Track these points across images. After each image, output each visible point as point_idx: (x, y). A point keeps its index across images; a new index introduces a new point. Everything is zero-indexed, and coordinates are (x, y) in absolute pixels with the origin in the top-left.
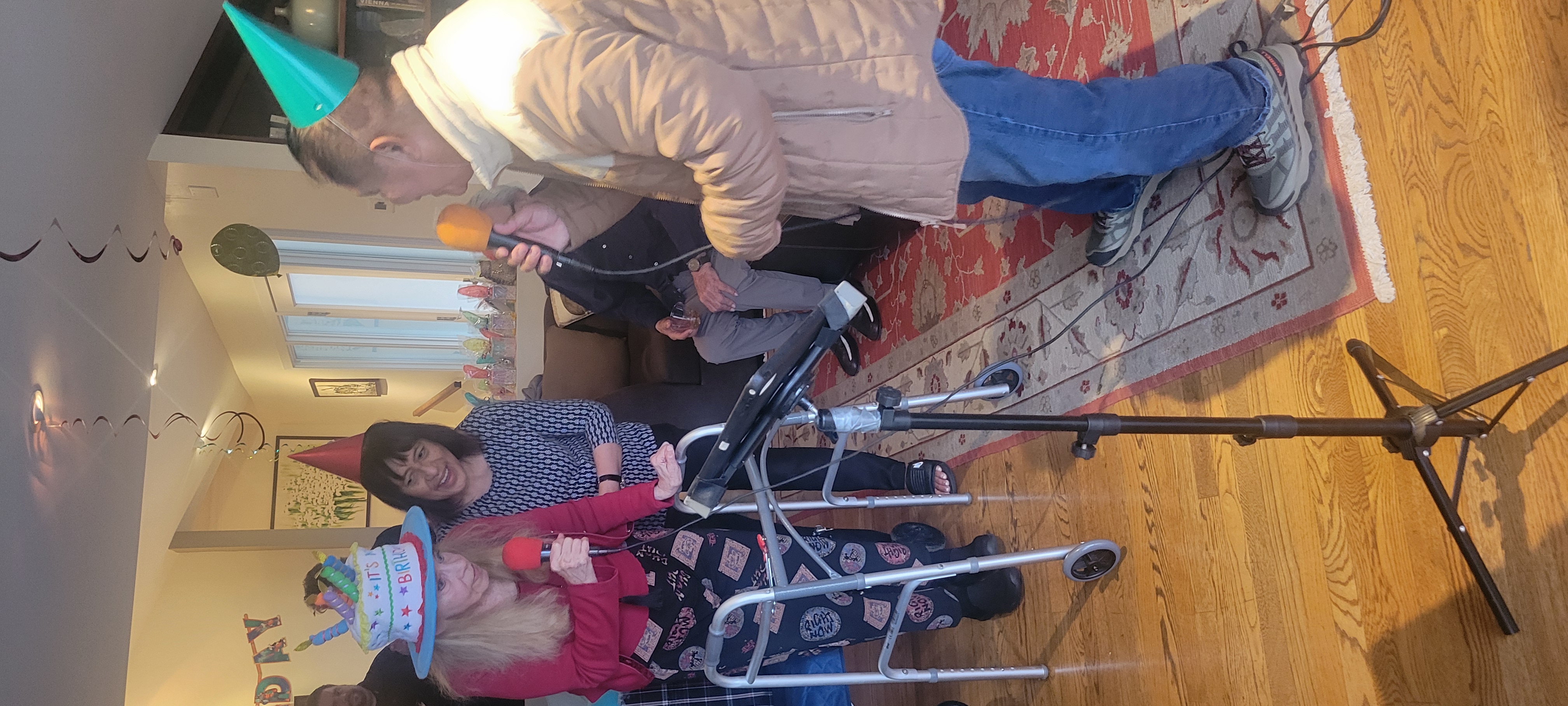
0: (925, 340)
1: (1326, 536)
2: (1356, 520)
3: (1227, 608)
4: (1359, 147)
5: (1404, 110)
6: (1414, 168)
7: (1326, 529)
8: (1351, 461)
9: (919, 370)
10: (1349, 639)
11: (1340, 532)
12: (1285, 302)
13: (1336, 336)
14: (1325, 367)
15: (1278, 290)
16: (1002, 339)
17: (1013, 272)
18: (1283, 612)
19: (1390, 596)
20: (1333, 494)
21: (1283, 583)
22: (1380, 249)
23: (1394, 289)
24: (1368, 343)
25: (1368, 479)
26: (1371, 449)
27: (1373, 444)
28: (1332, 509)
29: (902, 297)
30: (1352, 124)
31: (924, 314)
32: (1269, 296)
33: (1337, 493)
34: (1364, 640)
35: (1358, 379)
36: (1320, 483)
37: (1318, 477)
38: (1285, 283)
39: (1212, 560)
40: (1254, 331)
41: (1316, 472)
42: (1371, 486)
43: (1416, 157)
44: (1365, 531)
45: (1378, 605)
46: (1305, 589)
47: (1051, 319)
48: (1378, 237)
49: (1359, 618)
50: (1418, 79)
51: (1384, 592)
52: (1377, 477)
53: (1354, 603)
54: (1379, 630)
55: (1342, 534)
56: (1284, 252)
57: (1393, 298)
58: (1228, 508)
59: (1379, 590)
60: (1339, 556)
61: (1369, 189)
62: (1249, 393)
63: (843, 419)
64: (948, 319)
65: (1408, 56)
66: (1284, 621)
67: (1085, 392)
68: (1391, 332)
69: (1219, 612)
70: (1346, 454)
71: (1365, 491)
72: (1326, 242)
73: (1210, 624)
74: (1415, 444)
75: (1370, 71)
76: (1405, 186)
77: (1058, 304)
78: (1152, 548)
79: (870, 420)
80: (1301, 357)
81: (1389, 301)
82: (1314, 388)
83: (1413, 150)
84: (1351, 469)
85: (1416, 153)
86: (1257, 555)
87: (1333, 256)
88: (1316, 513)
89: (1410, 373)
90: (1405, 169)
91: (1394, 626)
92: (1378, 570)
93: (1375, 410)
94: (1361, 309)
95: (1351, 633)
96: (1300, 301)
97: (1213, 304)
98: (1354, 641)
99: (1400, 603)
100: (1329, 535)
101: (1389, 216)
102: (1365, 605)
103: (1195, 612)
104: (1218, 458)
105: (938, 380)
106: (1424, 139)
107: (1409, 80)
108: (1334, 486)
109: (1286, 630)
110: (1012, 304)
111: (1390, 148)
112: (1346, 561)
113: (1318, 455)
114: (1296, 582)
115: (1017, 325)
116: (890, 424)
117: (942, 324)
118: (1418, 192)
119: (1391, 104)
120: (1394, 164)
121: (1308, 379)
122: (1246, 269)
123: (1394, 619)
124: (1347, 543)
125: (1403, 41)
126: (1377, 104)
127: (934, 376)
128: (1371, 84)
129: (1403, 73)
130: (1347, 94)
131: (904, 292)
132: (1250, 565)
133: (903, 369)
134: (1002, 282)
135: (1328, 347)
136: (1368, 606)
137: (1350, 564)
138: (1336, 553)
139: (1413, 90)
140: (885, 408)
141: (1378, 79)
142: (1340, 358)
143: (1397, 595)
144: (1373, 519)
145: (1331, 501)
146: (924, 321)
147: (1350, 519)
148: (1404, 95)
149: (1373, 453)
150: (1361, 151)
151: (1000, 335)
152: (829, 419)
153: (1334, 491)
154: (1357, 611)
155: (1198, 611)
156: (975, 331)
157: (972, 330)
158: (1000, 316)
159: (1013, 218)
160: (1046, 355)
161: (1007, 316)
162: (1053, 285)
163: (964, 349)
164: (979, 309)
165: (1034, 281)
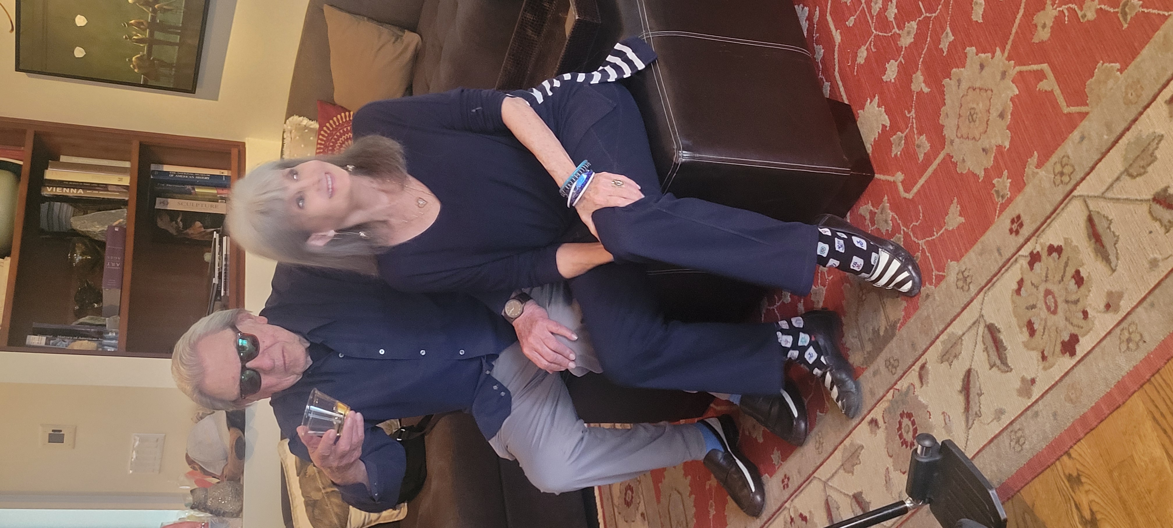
16: (1018, 291)
77: (1118, 179)
110: (1025, 231)
115: (1044, 255)
117: (903, 332)
134: (1001, 211)
151: (1015, 286)
156: (964, 309)
157: (959, 310)
158: (1009, 259)
159: (1002, 116)
160: (1113, 265)
161: (1020, 253)
162: (1100, 160)
163: (949, 346)
164: (966, 274)
165: (1062, 174)
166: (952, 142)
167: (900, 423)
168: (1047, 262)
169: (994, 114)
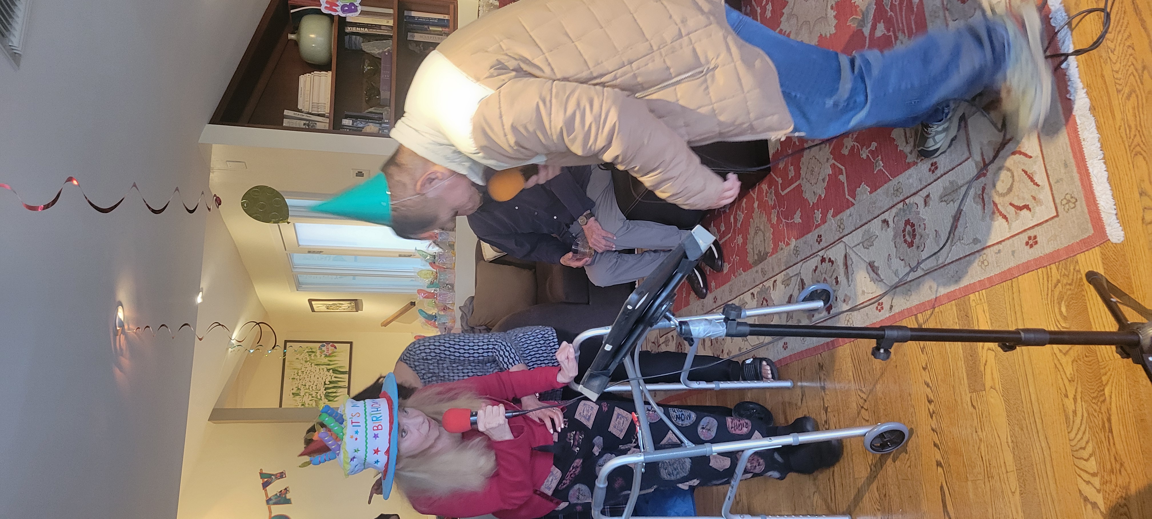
0: (757, 272)
1: (1071, 422)
2: (1095, 411)
3: (993, 477)
4: (1093, 124)
5: (1128, 97)
6: (1138, 139)
7: (1071, 417)
8: (1091, 365)
9: (752, 294)
10: (1091, 503)
11: (1082, 420)
12: (1036, 243)
13: (1077, 268)
14: (1069, 292)
15: (1031, 233)
16: (815, 270)
17: (824, 221)
18: (1038, 481)
19: (1123, 470)
20: (1076, 390)
21: (1037, 459)
22: (1111, 202)
23: (1123, 232)
24: (1103, 274)
25: (1104, 379)
26: (1106, 355)
27: (1109, 352)
28: (1075, 402)
29: (740, 240)
30: (1088, 107)
31: (756, 252)
32: (1024, 237)
33: (1079, 390)
34: (1102, 503)
35: (1095, 301)
36: (1066, 382)
37: (1064, 377)
38: (1036, 228)
39: (981, 440)
40: (1012, 264)
41: (1062, 373)
42: (1106, 384)
43: (1139, 131)
44: (1103, 420)
45: (1113, 477)
46: (1055, 464)
47: (853, 256)
48: (1109, 193)
49: (1098, 488)
50: (1140, 72)
51: (1118, 466)
52: (1112, 377)
53: (1094, 475)
54: (1114, 496)
55: (1084, 421)
56: (1035, 204)
57: (1122, 239)
58: (992, 400)
59: (1114, 465)
60: (1082, 438)
61: (1102, 156)
62: (1009, 312)
63: (697, 328)
64: (774, 256)
65: (1131, 55)
66: (1039, 487)
67: (880, 311)
68: (1121, 265)
69: (986, 480)
70: (1085, 359)
71: (1102, 389)
72: (1068, 197)
73: (980, 490)
74: (1142, 351)
75: (1101, 66)
76: (1131, 154)
77: (859, 244)
78: (933, 430)
79: (718, 329)
80: (1050, 285)
81: (1119, 242)
82: (1060, 309)
83: (1136, 126)
84: (1090, 371)
85: (1139, 128)
86: (1016, 437)
87: (1074, 207)
88: (1063, 405)
89: (1137, 296)
90: (1131, 140)
91: (1126, 494)
92: (1114, 449)
93: (1110, 325)
94: (1096, 248)
95: (1092, 499)
96: (1048, 241)
97: (979, 244)
98: (1094, 505)
99: (1131, 475)
100: (1073, 422)
101: (1118, 177)
102: (1103, 477)
103: (967, 480)
104: (984, 362)
105: (767, 301)
106: (1145, 117)
107: (1132, 73)
108: (1077, 384)
109: (1040, 495)
110: (823, 244)
111: (1119, 124)
112: (1087, 442)
113: (1064, 360)
114: (1048, 459)
115: (827, 260)
116: (734, 332)
117: (770, 259)
118: (1140, 158)
119: (1119, 91)
120: (1121, 136)
121: (1055, 302)
122: (1005, 217)
123: (1127, 488)
124: (1088, 428)
125: (1128, 43)
126: (1108, 92)
127: (764, 298)
128: (1103, 76)
129: (1127, 67)
130: (1083, 84)
131: (740, 236)
132: (1010, 444)
133: (740, 293)
134: (816, 228)
135: (1071, 277)
136: (1105, 477)
137: (1090, 444)
138: (1079, 436)
139: (1136, 81)
140: (729, 320)
141: (1107, 72)
142: (1080, 285)
143: (1128, 469)
144: (1109, 410)
145: (1075, 396)
146: (756, 257)
147: (1091, 410)
148: (1129, 84)
149: (1107, 359)
150: (1095, 127)
151: (814, 268)
152: (687, 328)
153: (1077, 388)
154: (1096, 481)
155: (969, 479)
156: (794, 265)
157: (792, 264)
158: (814, 254)
159: (823, 180)
160: (850, 283)
161: (819, 253)
162: (854, 231)
163: (786, 279)
164: (798, 249)
165: (840, 227)
166: (803, 179)
167: (763, 302)
168: (827, 264)
169: (821, 178)
